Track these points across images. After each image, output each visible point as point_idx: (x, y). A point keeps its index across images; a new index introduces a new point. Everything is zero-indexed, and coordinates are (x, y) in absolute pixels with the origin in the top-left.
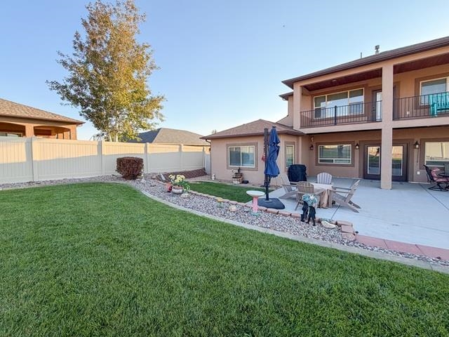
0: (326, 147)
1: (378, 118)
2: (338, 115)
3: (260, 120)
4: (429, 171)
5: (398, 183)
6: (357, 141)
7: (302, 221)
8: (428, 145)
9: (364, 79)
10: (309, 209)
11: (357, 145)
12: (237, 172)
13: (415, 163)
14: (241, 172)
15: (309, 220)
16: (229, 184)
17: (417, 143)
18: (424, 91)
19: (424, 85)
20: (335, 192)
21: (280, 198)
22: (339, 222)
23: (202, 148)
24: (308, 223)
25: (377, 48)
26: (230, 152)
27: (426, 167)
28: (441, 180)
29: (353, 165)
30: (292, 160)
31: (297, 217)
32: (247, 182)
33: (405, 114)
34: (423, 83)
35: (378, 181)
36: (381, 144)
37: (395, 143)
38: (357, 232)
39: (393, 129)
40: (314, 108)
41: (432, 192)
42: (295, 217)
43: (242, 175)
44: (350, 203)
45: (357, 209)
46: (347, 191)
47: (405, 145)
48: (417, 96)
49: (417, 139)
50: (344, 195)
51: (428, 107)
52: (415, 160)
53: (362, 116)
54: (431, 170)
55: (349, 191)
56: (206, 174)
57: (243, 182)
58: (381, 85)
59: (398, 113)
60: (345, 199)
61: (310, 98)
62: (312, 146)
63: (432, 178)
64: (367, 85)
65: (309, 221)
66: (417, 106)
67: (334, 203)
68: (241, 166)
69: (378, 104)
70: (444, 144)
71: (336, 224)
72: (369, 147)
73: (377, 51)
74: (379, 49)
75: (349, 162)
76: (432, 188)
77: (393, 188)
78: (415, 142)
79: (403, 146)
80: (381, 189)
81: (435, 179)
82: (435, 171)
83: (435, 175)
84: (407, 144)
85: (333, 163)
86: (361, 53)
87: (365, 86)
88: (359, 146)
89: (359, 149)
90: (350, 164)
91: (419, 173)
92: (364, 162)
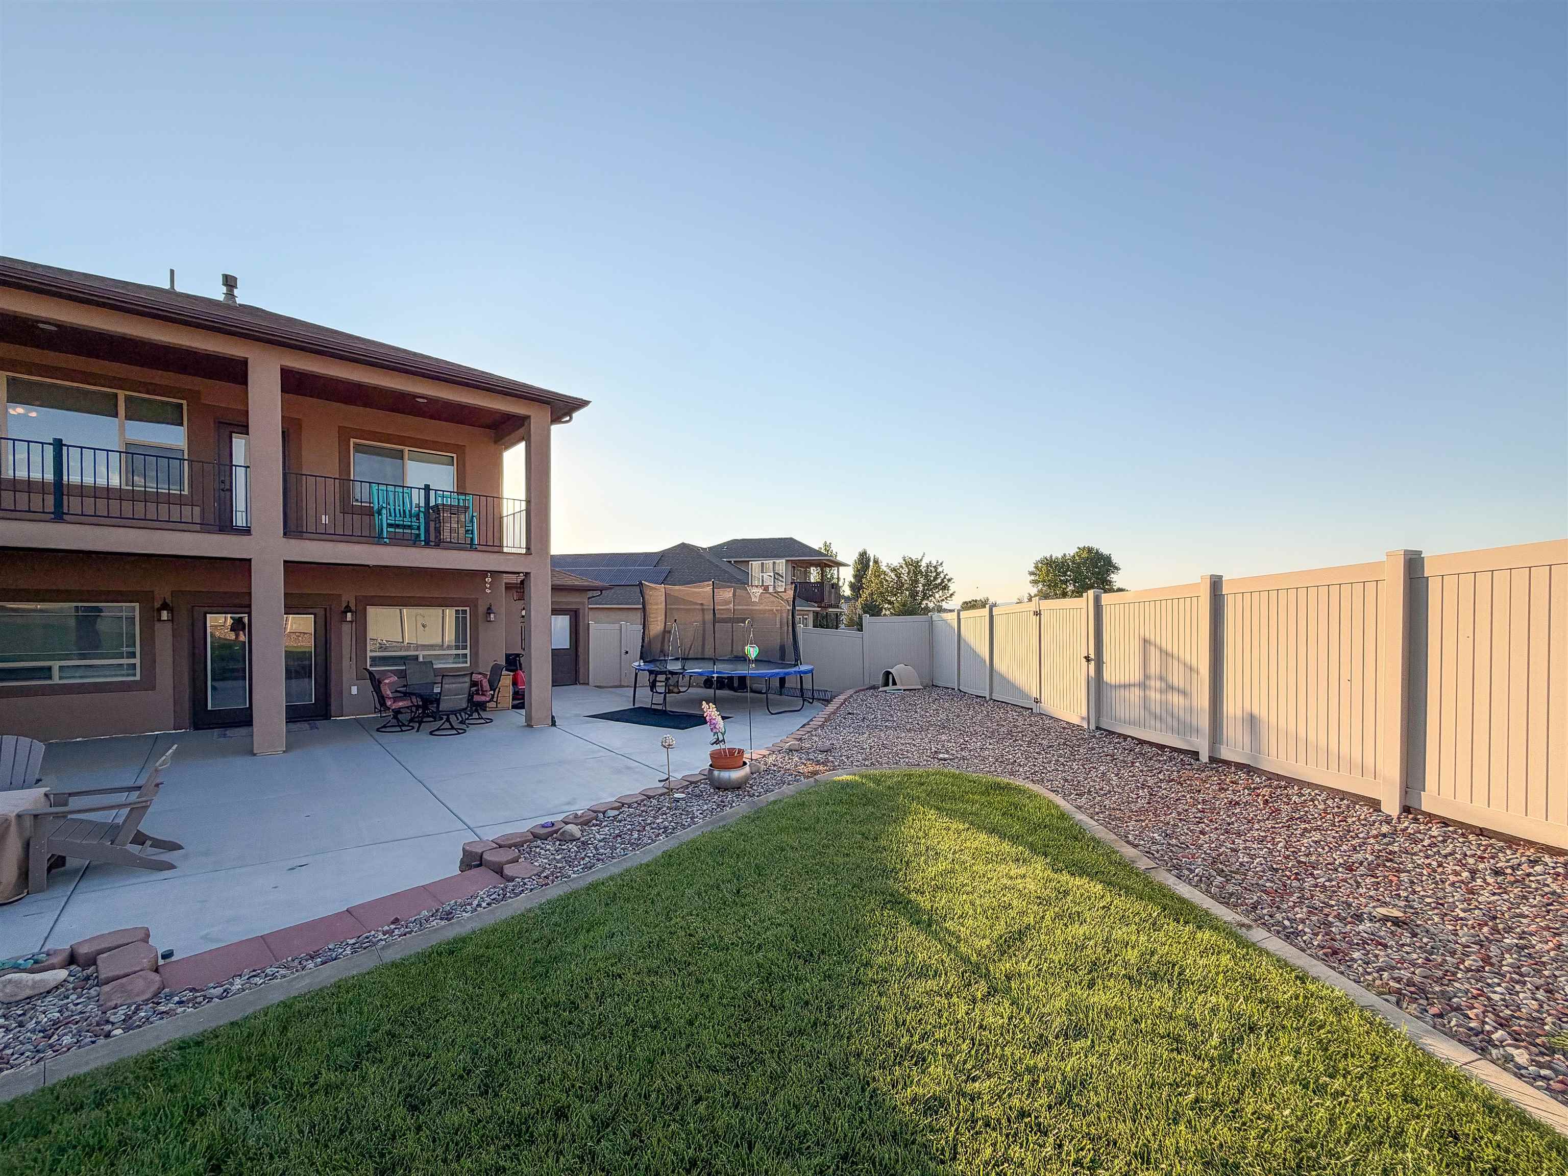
1: (240, 520)
2: (73, 479)
4: (376, 682)
5: (305, 726)
6: (162, 594)
8: (372, 611)
11: (165, 606)
13: (346, 663)
17: (348, 609)
19: (359, 448)
20: (64, 815)
22: (85, 950)
25: (230, 282)
27: (370, 673)
28: (401, 704)
29: (148, 683)
33: (317, 520)
34: (355, 444)
35: (243, 731)
36: (250, 606)
37: (293, 606)
38: (168, 955)
39: (286, 562)
41: (386, 738)
44: (140, 839)
45: (167, 857)
46: (122, 798)
47: (321, 612)
48: (345, 480)
49: (348, 597)
50: (107, 817)
51: (369, 512)
52: (346, 656)
53: (180, 501)
54: (380, 682)
55: (134, 796)
59: (299, 518)
60: (112, 831)
63: (382, 699)
64: (196, 393)
66: (347, 507)
67: (57, 862)
69: (240, 476)
71: (72, 960)
72: (208, 615)
73: (230, 295)
74: (236, 292)
75: (131, 672)
76: (384, 727)
77: (289, 748)
78: (344, 605)
79: (315, 615)
80: (255, 755)
81: (389, 703)
82: (387, 681)
83: (389, 692)
84: (326, 609)
85: (56, 680)
86: (172, 272)
87: (193, 397)
88: (170, 610)
89: (172, 620)
90: (138, 678)
91: (354, 690)
92: (193, 671)
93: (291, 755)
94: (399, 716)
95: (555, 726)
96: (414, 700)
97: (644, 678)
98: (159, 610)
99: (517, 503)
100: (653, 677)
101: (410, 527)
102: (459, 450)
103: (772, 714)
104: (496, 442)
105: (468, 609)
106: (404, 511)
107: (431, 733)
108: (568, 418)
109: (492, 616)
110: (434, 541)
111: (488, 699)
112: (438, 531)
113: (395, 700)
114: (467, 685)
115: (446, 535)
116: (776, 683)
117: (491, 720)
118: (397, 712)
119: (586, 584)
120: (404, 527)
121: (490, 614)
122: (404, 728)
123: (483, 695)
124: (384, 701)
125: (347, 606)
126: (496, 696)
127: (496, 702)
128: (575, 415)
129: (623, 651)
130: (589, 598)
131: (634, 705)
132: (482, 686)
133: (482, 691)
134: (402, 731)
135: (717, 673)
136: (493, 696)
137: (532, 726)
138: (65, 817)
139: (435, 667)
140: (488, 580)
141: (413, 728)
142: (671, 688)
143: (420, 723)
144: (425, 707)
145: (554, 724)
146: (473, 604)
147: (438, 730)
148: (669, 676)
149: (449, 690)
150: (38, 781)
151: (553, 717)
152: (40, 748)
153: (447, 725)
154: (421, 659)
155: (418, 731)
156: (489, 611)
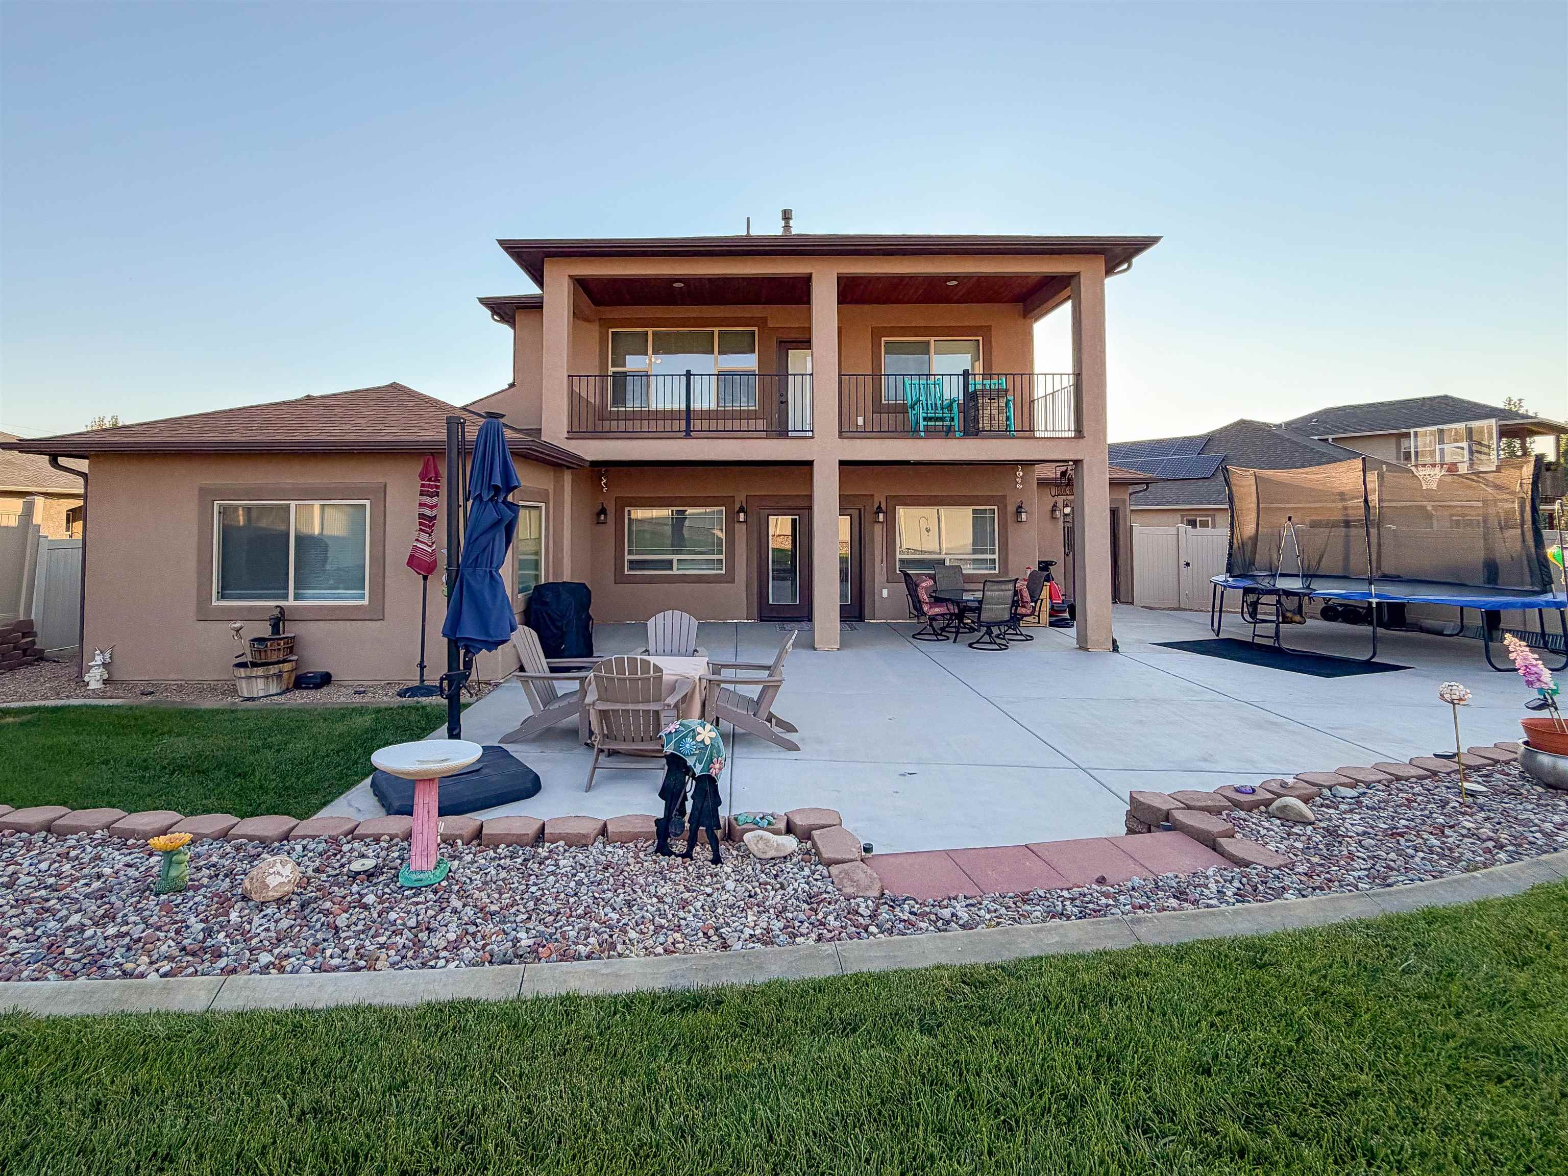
0: (639, 513)
1: (794, 427)
2: (696, 405)
3: (394, 386)
4: (911, 584)
6: (740, 498)
7: (663, 849)
8: (901, 511)
9: (756, 301)
10: (690, 786)
11: (741, 510)
12: (265, 630)
13: (878, 565)
14: (291, 629)
15: (692, 842)
16: (208, 703)
17: (879, 510)
18: (890, 363)
19: (888, 348)
20: (718, 683)
21: (510, 738)
22: (798, 821)
23: (18, 504)
24: (688, 855)
25: (787, 216)
26: (227, 533)
27: (906, 575)
28: (937, 610)
29: (729, 578)
30: (536, 565)
31: (634, 837)
32: (325, 680)
33: (854, 422)
34: (886, 343)
38: (868, 849)
39: (842, 463)
40: (611, 370)
41: (923, 646)
42: (624, 840)
43: (291, 646)
44: (770, 717)
46: (757, 675)
47: (855, 513)
48: (877, 375)
49: (880, 496)
50: (747, 691)
51: (902, 409)
52: (878, 558)
53: (754, 416)
54: (917, 586)
55: (766, 675)
56: (40, 657)
57: (301, 682)
58: (809, 329)
60: (753, 706)
61: (594, 330)
62: (603, 511)
63: (917, 604)
64: (765, 319)
65: (691, 846)
66: (878, 406)
68: (291, 602)
70: (943, 511)
71: (790, 829)
72: (770, 517)
73: (787, 227)
74: (792, 223)
75: (719, 566)
76: (919, 634)
77: (843, 645)
78: (876, 506)
79: (851, 515)
80: (815, 649)
81: (926, 608)
82: (924, 585)
83: (925, 597)
84: (860, 510)
85: (675, 572)
86: (748, 219)
87: (762, 322)
88: (746, 513)
89: (746, 522)
90: (723, 572)
91: (885, 593)
92: (760, 567)
93: (846, 652)
94: (934, 623)
95: (1117, 651)
96: (951, 607)
97: (1235, 597)
98: (738, 512)
99: (1065, 378)
100: (1251, 598)
101: (942, 419)
102: (985, 331)
103: (1500, 670)
104: (1025, 317)
105: (996, 508)
106: (936, 404)
107: (970, 645)
108: (1125, 266)
109: (1024, 516)
110: (972, 430)
111: (1029, 612)
112: (976, 420)
113: (932, 605)
114: (1011, 593)
115: (984, 423)
116: (1476, 620)
117: (1032, 638)
118: (932, 619)
119: (1128, 475)
120: (937, 419)
121: (1021, 512)
122: (940, 637)
123: (1023, 607)
124: (921, 606)
125: (879, 507)
126: (1037, 609)
127: (1039, 616)
128: (1135, 260)
129: (1182, 563)
130: (1130, 494)
131: (1218, 635)
132: (1022, 595)
133: (1023, 602)
134: (938, 640)
135: (1377, 596)
136: (1034, 608)
137: (1087, 650)
138: (719, 685)
139: (964, 572)
140: (1020, 473)
141: (948, 638)
142: (1289, 614)
143: (957, 633)
144: (960, 616)
145: (1115, 649)
146: (1001, 501)
147: (978, 642)
148: (1283, 598)
149: (992, 597)
150: (695, 651)
151: (1114, 641)
152: (695, 623)
153: (986, 638)
154: (947, 563)
155: (955, 642)
156: (1019, 511)
